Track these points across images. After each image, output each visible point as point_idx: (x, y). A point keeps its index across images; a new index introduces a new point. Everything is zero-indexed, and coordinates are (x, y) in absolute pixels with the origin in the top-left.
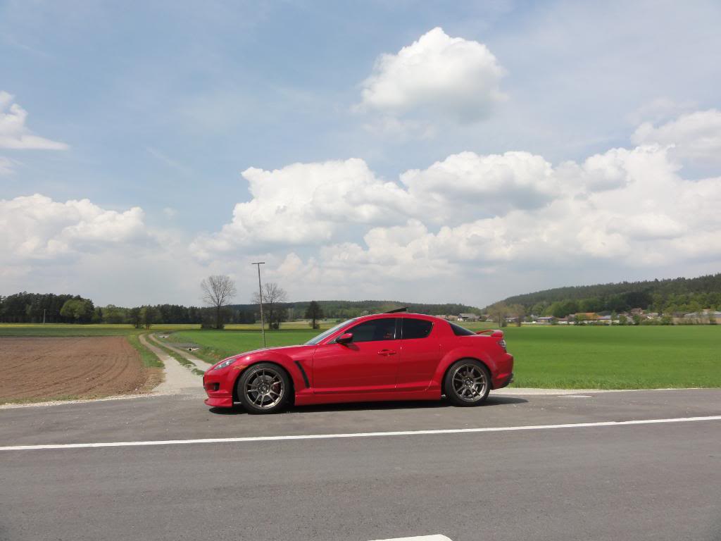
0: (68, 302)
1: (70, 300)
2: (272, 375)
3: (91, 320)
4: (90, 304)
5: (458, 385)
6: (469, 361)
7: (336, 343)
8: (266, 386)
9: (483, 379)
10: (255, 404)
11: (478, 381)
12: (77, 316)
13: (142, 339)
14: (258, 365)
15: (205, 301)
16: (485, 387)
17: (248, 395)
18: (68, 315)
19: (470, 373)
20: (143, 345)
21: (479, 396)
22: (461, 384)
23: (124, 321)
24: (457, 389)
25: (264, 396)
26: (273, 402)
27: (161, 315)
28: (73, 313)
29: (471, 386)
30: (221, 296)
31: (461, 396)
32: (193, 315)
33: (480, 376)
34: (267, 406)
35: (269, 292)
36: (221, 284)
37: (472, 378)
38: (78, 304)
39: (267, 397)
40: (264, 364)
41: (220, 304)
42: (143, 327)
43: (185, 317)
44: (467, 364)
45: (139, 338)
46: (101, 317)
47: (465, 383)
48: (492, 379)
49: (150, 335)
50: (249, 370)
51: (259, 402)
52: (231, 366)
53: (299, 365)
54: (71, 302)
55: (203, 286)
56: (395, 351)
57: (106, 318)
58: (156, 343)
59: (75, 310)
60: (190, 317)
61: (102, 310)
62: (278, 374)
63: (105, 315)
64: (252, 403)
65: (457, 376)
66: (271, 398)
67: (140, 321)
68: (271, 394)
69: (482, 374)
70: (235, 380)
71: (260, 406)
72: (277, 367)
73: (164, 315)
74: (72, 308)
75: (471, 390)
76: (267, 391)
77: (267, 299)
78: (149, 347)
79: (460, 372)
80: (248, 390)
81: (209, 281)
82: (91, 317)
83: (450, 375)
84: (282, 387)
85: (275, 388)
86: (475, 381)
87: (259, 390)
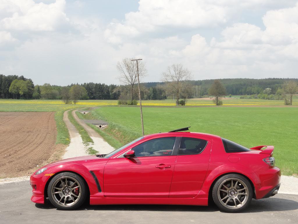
0: (14, 81)
1: (16, 80)
2: (74, 181)
3: (32, 97)
4: (31, 83)
5: (224, 194)
6: (234, 175)
7: (124, 157)
8: (69, 190)
9: (246, 190)
10: (60, 203)
11: (242, 192)
12: (21, 93)
13: (66, 115)
14: (62, 173)
15: (120, 81)
16: (246, 197)
17: (55, 196)
18: (15, 92)
19: (234, 186)
20: (63, 122)
21: (241, 204)
22: (226, 194)
23: (58, 97)
24: (222, 198)
25: (66, 197)
26: (73, 202)
27: (87, 92)
28: (18, 91)
29: (235, 196)
30: (134, 76)
31: (225, 204)
32: (113, 93)
33: (244, 188)
34: (69, 205)
35: (176, 72)
36: (133, 65)
37: (236, 190)
38: (22, 83)
39: (68, 198)
40: (66, 173)
41: (134, 83)
42: (71, 104)
43: (107, 94)
44: (233, 177)
45: (64, 114)
46: (40, 94)
47: (229, 193)
48: (255, 191)
49: (73, 111)
50: (56, 177)
51: (63, 201)
52: (44, 173)
53: (93, 174)
54: (16, 82)
55: (119, 68)
56: (170, 166)
57: (44, 94)
58: (74, 120)
59: (20, 88)
60: (111, 94)
61: (40, 88)
62: (76, 181)
63: (43, 93)
64: (58, 202)
65: (222, 187)
66: (71, 198)
67: (69, 97)
68: (72, 195)
69: (245, 187)
70: (45, 184)
71: (64, 204)
72: (76, 176)
73: (89, 92)
74: (17, 86)
75: (234, 199)
76: (70, 193)
77: (174, 78)
78: (67, 124)
79: (226, 184)
80: (55, 192)
81: (123, 63)
82: (32, 94)
83: (216, 186)
84: (80, 190)
85: (75, 191)
86: (238, 192)
87: (63, 192)
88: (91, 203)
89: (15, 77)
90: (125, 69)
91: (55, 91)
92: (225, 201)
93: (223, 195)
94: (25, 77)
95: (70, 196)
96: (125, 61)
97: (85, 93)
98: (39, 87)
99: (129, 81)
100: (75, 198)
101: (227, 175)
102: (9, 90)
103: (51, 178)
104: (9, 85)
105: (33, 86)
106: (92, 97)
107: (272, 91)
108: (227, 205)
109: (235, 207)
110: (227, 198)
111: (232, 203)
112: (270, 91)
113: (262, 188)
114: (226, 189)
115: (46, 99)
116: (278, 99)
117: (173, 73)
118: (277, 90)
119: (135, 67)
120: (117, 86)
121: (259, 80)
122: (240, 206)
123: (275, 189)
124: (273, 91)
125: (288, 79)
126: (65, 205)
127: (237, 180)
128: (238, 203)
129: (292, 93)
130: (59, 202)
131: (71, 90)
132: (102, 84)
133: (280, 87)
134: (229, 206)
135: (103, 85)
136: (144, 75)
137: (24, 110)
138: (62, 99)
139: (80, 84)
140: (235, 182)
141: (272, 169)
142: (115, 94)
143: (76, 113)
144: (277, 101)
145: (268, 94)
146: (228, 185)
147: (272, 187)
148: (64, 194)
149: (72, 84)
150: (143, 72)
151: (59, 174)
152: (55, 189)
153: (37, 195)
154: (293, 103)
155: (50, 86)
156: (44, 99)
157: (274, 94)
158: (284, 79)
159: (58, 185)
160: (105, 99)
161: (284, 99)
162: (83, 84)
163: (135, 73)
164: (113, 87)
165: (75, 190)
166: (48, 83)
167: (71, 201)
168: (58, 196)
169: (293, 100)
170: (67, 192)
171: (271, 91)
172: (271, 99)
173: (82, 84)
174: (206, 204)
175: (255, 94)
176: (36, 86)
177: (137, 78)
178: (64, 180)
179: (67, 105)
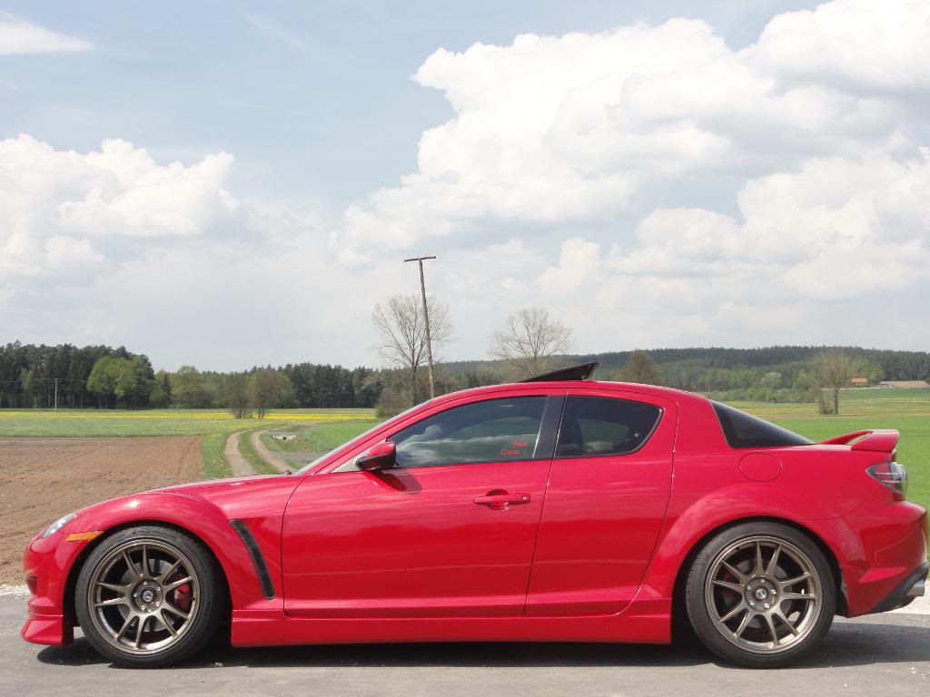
0: (101, 361)
1: (106, 357)
2: (171, 559)
3: (148, 401)
4: (145, 366)
5: (728, 600)
6: (763, 527)
7: (357, 469)
8: (154, 591)
9: (810, 583)
10: (119, 640)
11: (796, 588)
12: (119, 392)
13: (233, 442)
14: (130, 531)
15: (382, 355)
16: (813, 610)
17: (101, 614)
18: (103, 389)
19: (765, 567)
20: (224, 457)
21: (795, 635)
22: (737, 598)
23: (216, 402)
24: (722, 614)
25: (143, 617)
26: (169, 635)
27: (294, 388)
28: (111, 386)
29: (771, 606)
30: (418, 343)
31: (735, 635)
32: (363, 388)
33: (801, 573)
34: (154, 647)
35: (530, 330)
36: (416, 313)
37: (775, 580)
38: (121, 366)
39: (152, 620)
40: (145, 528)
41: (417, 361)
42: (251, 417)
43: (347, 392)
44: (759, 535)
45: (228, 440)
46: (170, 394)
47: (749, 595)
48: (844, 585)
49: (255, 434)
50: (106, 543)
51: (130, 634)
52: (62, 532)
53: (244, 532)
54: (107, 363)
55: (379, 320)
56: (529, 496)
57: (180, 395)
58: (255, 453)
59: (117, 380)
60: (357, 392)
61: (170, 378)
62: (182, 558)
63: (177, 391)
64: (112, 637)
65: (723, 573)
66: (164, 623)
67: (247, 401)
68: (164, 612)
69: (808, 570)
70: (67, 573)
71: (134, 645)
72: (179, 539)
73: (299, 388)
74: (110, 375)
75: (768, 616)
76: (158, 604)
77: (525, 346)
78: (232, 462)
79: (734, 559)
80: (103, 599)
81: (389, 307)
82: (149, 395)
83: (700, 567)
84: (195, 593)
85: (176, 597)
86: (781, 589)
87: (133, 600)
88: (237, 640)
89: (104, 351)
90: (394, 324)
91: (208, 387)
92: (733, 624)
93: (725, 600)
94: (128, 350)
95: (157, 613)
96: (394, 303)
97: (288, 392)
98: (166, 376)
99: (405, 355)
100: (178, 623)
101: (740, 529)
102: (89, 385)
103: (88, 548)
104: (88, 372)
105: (150, 374)
106: (308, 400)
107: (783, 378)
108: (743, 640)
109: (771, 645)
110: (742, 614)
111: (760, 632)
112: (779, 381)
113: (868, 573)
114: (735, 580)
115: (185, 408)
116: (801, 401)
117: (521, 331)
118: (797, 376)
119: (421, 319)
120: (374, 370)
121: (749, 351)
122: (789, 641)
123: (915, 577)
124: (786, 381)
125: (824, 350)
126: (139, 646)
127: (778, 545)
128: (784, 630)
129: (838, 384)
130: (117, 636)
131: (252, 383)
132: (333, 367)
133: (804, 368)
134: (749, 642)
135: (338, 369)
136: (444, 339)
137: (120, 433)
138: (227, 407)
139: (275, 367)
140: (767, 553)
141: (899, 504)
142: (368, 392)
143: (261, 437)
144: (798, 404)
145: (774, 388)
146: (744, 565)
147: (902, 570)
148: (137, 608)
149: (255, 368)
150: (441, 331)
151: (119, 534)
152: (104, 589)
153: (40, 613)
154: (840, 410)
155: (198, 375)
156: (180, 408)
157: (789, 387)
158: (812, 348)
159: (117, 573)
160: (342, 406)
161: (817, 399)
162: (284, 367)
163: (422, 334)
164: (363, 373)
165: (177, 592)
166: (190, 364)
167: (165, 634)
168: (114, 616)
169: (842, 403)
170: (149, 599)
171: (780, 378)
172: (782, 400)
173: (280, 368)
174: (665, 637)
175: (740, 387)
176: (160, 374)
177: (425, 347)
178: (136, 555)
179: (239, 420)
